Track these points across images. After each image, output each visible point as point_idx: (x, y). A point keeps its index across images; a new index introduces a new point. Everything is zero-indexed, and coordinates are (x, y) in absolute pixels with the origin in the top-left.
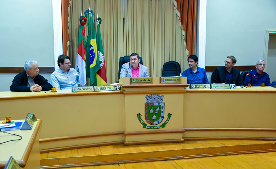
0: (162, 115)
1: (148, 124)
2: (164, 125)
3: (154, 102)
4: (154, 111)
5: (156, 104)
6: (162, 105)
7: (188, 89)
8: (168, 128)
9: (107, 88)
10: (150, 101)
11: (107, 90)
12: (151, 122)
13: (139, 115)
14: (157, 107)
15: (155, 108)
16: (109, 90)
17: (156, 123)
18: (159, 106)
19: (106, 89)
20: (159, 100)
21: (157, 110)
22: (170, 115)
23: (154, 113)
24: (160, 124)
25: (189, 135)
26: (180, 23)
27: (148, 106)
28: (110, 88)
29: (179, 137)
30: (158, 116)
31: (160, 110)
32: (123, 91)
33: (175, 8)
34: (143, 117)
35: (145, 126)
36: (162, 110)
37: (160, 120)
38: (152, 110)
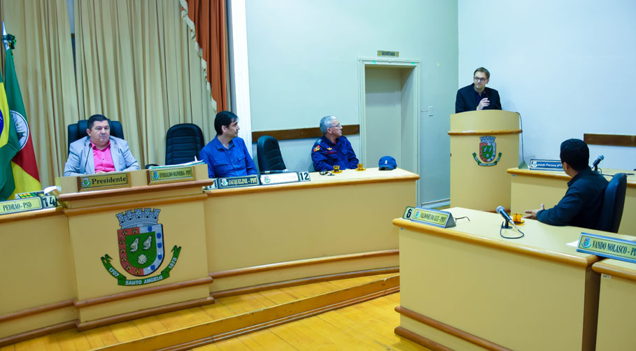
0: (159, 252)
1: (129, 277)
2: (166, 274)
3: (138, 226)
4: (141, 245)
5: (143, 230)
6: (156, 229)
7: (213, 189)
8: (175, 277)
9: (22, 205)
10: (128, 225)
11: (22, 209)
12: (137, 270)
13: (106, 260)
14: (145, 236)
15: (142, 238)
16: (26, 209)
17: (147, 270)
18: (151, 233)
19: (18, 206)
20: (151, 220)
21: (148, 242)
22: (177, 250)
23: (141, 249)
24: (158, 272)
25: (223, 285)
26: (196, 44)
27: (125, 237)
28: (30, 205)
29: (203, 293)
30: (151, 254)
31: (153, 242)
32: (63, 208)
33: (183, 13)
34: (116, 262)
35: (122, 280)
36: (158, 241)
37: (156, 262)
38: (135, 245)
